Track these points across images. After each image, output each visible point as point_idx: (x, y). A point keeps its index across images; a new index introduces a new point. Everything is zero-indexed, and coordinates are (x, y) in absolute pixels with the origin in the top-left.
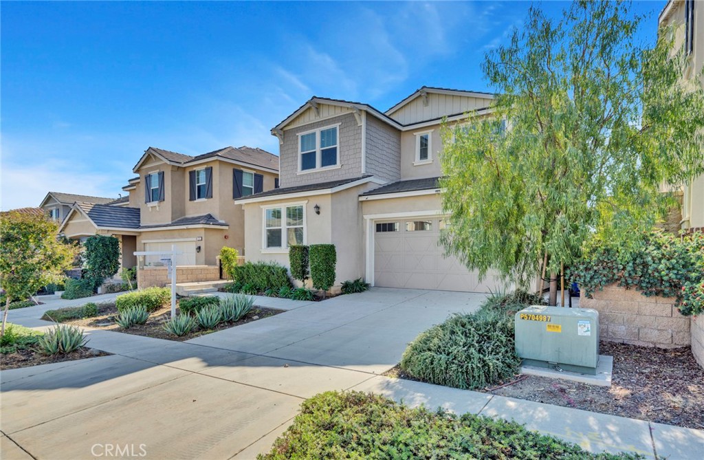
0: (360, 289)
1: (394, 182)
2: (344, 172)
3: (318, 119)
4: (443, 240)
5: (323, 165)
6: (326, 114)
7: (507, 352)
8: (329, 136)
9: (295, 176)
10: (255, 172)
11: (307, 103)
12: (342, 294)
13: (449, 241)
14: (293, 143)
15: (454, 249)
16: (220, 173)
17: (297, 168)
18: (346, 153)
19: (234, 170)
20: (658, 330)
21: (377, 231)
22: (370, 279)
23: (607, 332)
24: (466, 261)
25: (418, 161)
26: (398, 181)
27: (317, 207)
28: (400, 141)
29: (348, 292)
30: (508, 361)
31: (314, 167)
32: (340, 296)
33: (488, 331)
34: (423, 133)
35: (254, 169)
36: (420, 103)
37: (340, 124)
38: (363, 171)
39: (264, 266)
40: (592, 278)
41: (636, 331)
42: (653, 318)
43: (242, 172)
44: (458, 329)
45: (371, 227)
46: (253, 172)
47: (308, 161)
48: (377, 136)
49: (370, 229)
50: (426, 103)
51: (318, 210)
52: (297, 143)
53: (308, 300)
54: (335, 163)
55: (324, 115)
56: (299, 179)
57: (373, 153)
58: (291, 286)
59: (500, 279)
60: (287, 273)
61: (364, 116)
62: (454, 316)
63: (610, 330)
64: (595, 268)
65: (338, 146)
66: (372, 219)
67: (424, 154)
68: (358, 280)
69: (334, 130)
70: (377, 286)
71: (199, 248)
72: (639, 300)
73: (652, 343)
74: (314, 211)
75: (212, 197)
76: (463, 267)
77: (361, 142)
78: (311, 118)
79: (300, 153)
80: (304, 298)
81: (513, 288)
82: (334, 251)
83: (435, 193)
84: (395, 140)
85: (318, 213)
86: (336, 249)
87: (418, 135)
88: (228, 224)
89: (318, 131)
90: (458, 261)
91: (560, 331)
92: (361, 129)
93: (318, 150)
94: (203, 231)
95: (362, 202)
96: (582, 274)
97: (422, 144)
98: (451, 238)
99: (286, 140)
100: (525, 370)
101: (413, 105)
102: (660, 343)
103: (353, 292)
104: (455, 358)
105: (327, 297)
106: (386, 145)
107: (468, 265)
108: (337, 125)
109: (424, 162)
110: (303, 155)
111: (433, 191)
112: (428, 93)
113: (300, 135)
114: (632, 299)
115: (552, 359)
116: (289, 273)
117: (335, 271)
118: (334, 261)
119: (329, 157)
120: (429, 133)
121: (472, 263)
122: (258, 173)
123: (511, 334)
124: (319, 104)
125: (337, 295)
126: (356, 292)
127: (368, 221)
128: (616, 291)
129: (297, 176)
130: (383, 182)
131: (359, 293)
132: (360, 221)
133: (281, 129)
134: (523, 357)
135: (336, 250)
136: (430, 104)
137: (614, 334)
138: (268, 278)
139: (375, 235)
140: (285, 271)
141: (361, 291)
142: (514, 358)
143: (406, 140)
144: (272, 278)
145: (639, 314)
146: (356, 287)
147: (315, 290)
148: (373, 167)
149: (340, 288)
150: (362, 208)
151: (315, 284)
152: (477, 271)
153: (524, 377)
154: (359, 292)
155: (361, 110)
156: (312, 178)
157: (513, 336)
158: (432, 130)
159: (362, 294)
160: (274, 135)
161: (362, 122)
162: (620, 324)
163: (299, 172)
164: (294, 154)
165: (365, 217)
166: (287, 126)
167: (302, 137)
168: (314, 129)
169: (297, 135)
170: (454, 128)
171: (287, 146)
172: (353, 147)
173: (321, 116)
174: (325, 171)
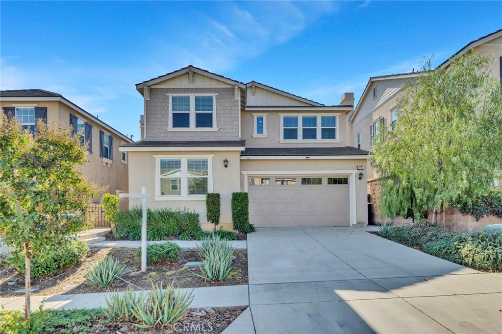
2: (221, 134)
3: (192, 86)
5: (198, 126)
6: (200, 83)
8: (204, 102)
10: (86, 121)
11: (182, 69)
14: (161, 101)
16: (60, 116)
17: (167, 125)
18: (223, 119)
19: (71, 115)
25: (255, 135)
27: (226, 161)
31: (187, 125)
34: (260, 115)
37: (217, 94)
38: (239, 137)
43: (77, 119)
47: (181, 120)
49: (246, 182)
52: (168, 102)
54: (211, 126)
56: (170, 135)
61: (240, 93)
65: (214, 112)
66: (248, 175)
67: (260, 130)
69: (210, 99)
74: (222, 165)
77: (238, 113)
78: (184, 83)
79: (171, 112)
83: (305, 158)
85: (226, 166)
87: (256, 115)
89: (192, 97)
93: (192, 112)
97: (258, 123)
99: (152, 97)
108: (214, 95)
109: (260, 136)
110: (175, 114)
111: (304, 157)
112: (256, 86)
113: (171, 95)
120: (265, 115)
124: (195, 73)
129: (167, 132)
133: (149, 86)
136: (256, 95)
139: (248, 187)
156: (185, 136)
158: (267, 114)
161: (239, 97)
163: (170, 127)
164: (164, 112)
166: (155, 84)
167: (173, 98)
168: (187, 93)
169: (167, 95)
170: (282, 115)
171: (155, 103)
172: (230, 115)
173: (196, 84)
174: (201, 131)
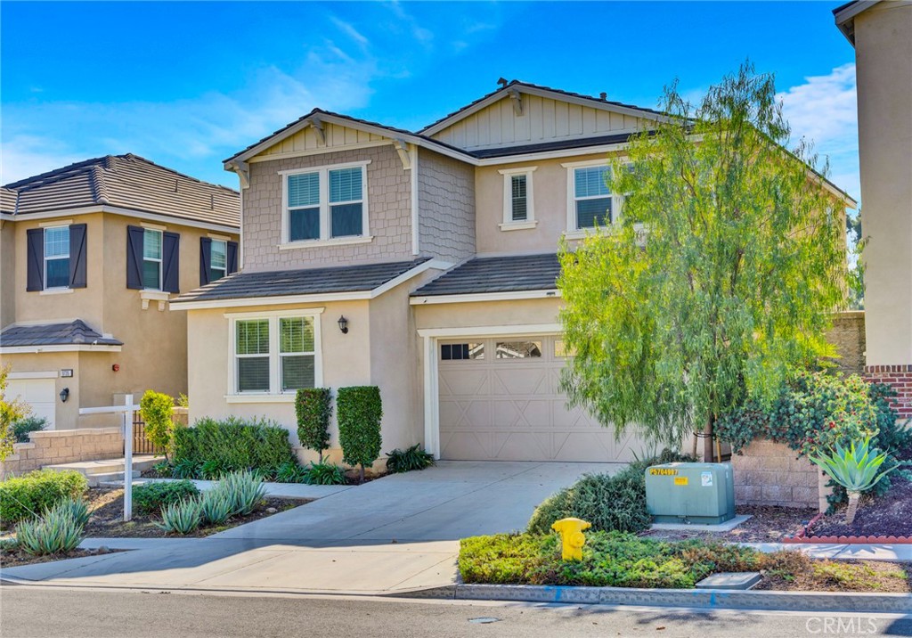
0: (421, 463)
1: (464, 262)
2: (377, 250)
3: (323, 150)
4: (566, 385)
5: (335, 234)
6: (337, 142)
7: (637, 507)
8: (345, 182)
9: (275, 251)
10: (165, 228)
11: (302, 119)
12: (389, 473)
13: (573, 386)
14: (270, 188)
15: (580, 397)
16: (106, 238)
17: (279, 237)
18: (382, 216)
19: (129, 228)
20: (810, 488)
21: (443, 358)
22: (432, 445)
23: (761, 494)
24: (598, 413)
25: (508, 222)
26: (471, 258)
27: (343, 321)
28: (474, 183)
29: (401, 470)
30: (637, 515)
31: (316, 235)
32: (388, 477)
33: (619, 489)
34: (518, 172)
35: (163, 224)
36: (508, 108)
37: (370, 162)
38: (415, 251)
39: (242, 428)
40: (739, 431)
41: (789, 491)
42: (804, 474)
43: (142, 231)
44: (588, 489)
45: (432, 352)
46: (162, 229)
47: (304, 225)
48: (437, 183)
49: (431, 355)
50: (520, 110)
51: (344, 326)
52: (280, 189)
53: (337, 483)
54: (359, 232)
55: (336, 143)
56: (284, 258)
57: (430, 214)
58: (295, 460)
59: (644, 436)
60: (290, 438)
61: (414, 154)
62: (584, 478)
63: (764, 492)
64: (742, 419)
65: (364, 201)
66: (434, 338)
67: (520, 211)
68: (414, 448)
69: (357, 173)
70: (447, 459)
71: (66, 392)
72: (790, 455)
73: (805, 502)
74: (337, 328)
75: (86, 287)
76: (594, 421)
77: (410, 198)
78: (309, 145)
79: (285, 209)
80: (330, 481)
81: (660, 448)
82: (379, 397)
83: (545, 296)
84: (465, 183)
85: (345, 331)
86: (380, 393)
87: (508, 174)
88: (121, 341)
89: (323, 172)
90: (587, 412)
91: (686, 483)
92: (410, 176)
93: (324, 205)
94: (76, 357)
95: (414, 306)
96: (728, 427)
97: (515, 191)
98: (576, 381)
99: (254, 182)
100: (655, 526)
101: (495, 112)
102: (812, 503)
103: (409, 470)
104: (586, 513)
105: (369, 479)
106: (450, 196)
107: (600, 418)
108: (363, 165)
109: (520, 224)
110: (293, 214)
111: (542, 294)
112: (521, 94)
113: (285, 174)
114: (783, 454)
115: (681, 512)
116: (295, 439)
117: (380, 433)
118: (379, 413)
119: (347, 221)
120: (529, 172)
121: (606, 415)
122: (172, 230)
123: (642, 493)
124: (325, 124)
125: (382, 475)
126: (413, 468)
127: (427, 342)
128: (767, 444)
129: (280, 253)
130: (447, 265)
131: (419, 471)
132: (413, 341)
133: (247, 161)
134: (654, 513)
135: (382, 398)
136: (526, 112)
137: (768, 496)
138: (251, 448)
139: (439, 365)
140: (286, 434)
141: (422, 466)
142: (645, 514)
143: (485, 184)
144: (259, 448)
145: (790, 471)
146: (411, 461)
147: (348, 466)
148: (431, 240)
149: (386, 461)
150: (414, 316)
151: (347, 456)
152: (612, 426)
153: (655, 532)
154: (418, 468)
155: (408, 144)
156: (312, 257)
157: (644, 493)
158: (534, 168)
159: (425, 472)
160: (232, 170)
161: (411, 163)
162: (773, 484)
163: (285, 243)
164: (273, 211)
165: (421, 333)
166: (260, 154)
167: (290, 178)
168: (315, 166)
169: (279, 173)
170: (571, 168)
171: (258, 193)
172: (396, 206)
173: (330, 144)
174: (340, 246)
